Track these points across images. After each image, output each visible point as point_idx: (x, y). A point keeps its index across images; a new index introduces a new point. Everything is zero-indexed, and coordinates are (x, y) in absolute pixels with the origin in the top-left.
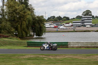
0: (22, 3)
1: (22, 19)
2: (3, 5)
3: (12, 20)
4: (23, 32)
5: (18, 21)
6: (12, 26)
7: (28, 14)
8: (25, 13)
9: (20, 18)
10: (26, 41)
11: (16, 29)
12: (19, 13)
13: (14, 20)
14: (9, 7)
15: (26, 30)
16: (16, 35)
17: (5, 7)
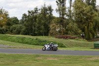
0: (89, 4)
1: (89, 20)
2: (71, 6)
3: (79, 22)
4: (90, 34)
5: (85, 23)
6: (79, 27)
7: (96, 16)
8: (92, 14)
9: (87, 19)
10: (92, 43)
11: (83, 30)
12: (86, 15)
13: (81, 21)
14: (77, 7)
15: (93, 31)
16: (83, 36)
17: (72, 8)
